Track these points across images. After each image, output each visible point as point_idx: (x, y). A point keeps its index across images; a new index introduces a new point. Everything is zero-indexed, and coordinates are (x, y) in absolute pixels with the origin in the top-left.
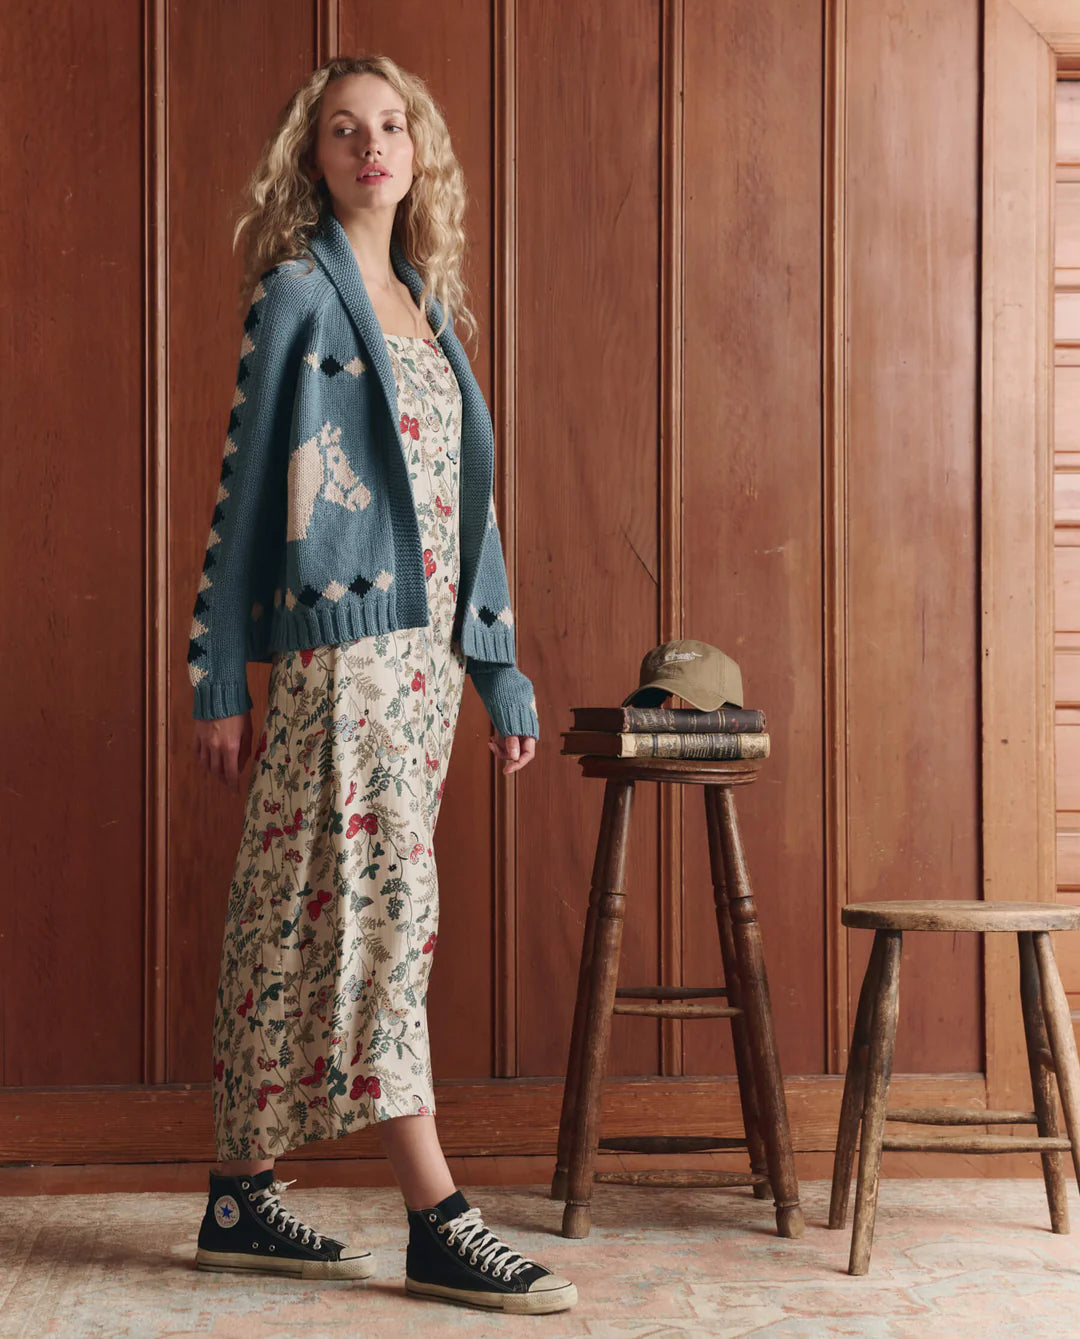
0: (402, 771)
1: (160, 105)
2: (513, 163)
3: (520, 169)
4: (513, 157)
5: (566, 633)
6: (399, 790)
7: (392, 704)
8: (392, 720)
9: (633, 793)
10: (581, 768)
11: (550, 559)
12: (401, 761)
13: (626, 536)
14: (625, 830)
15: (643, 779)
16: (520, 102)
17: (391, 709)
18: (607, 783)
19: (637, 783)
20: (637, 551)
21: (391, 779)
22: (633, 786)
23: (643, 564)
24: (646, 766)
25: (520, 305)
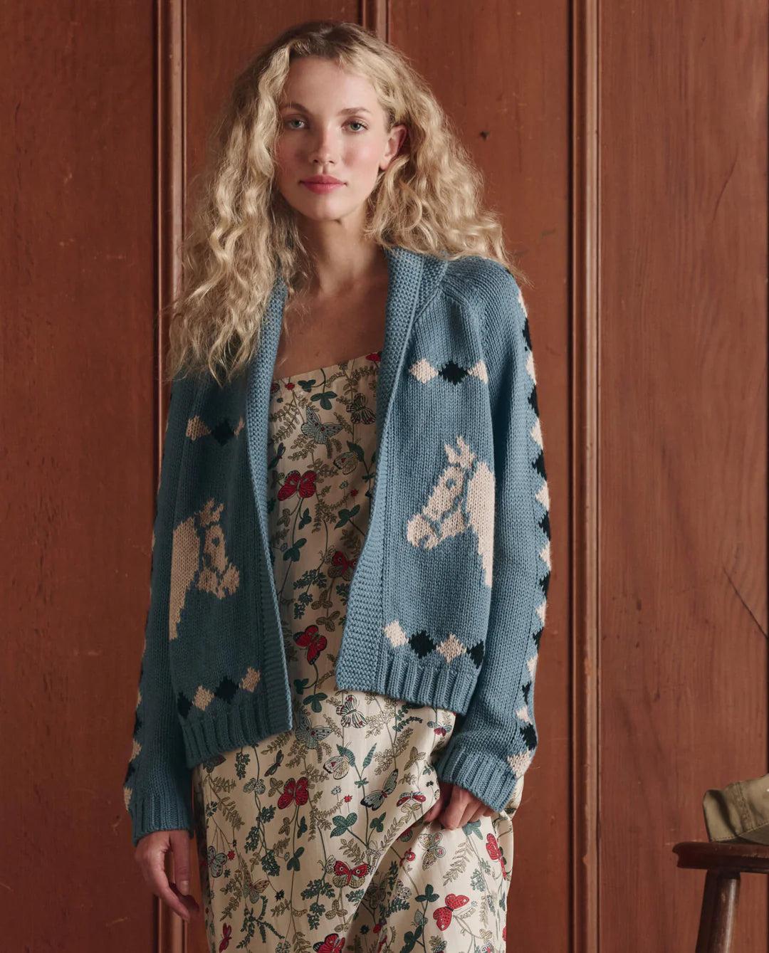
0: (263, 913)
1: (176, 68)
2: (595, 136)
3: (604, 144)
4: (595, 128)
5: (658, 695)
6: (263, 934)
7: (250, 836)
8: (251, 852)
9: (738, 885)
10: (677, 857)
11: (639, 607)
12: (261, 901)
13: (730, 581)
14: (729, 931)
15: (750, 870)
16: (603, 62)
17: (250, 841)
18: (708, 874)
19: (743, 875)
20: (744, 596)
21: (255, 923)
22: (738, 878)
23: (751, 613)
24: (753, 855)
25: (603, 303)
